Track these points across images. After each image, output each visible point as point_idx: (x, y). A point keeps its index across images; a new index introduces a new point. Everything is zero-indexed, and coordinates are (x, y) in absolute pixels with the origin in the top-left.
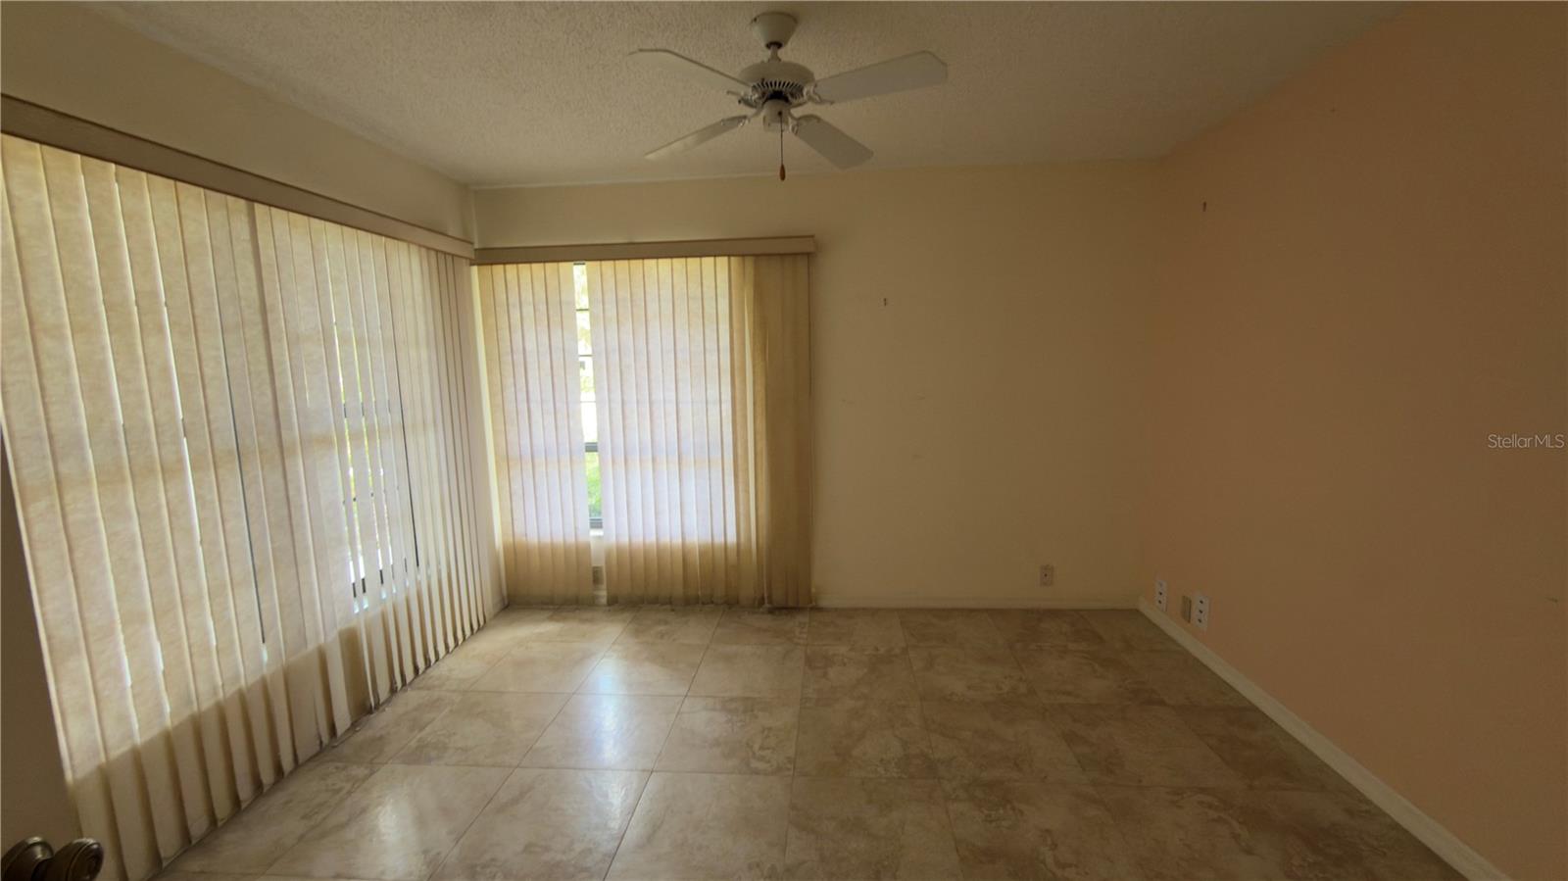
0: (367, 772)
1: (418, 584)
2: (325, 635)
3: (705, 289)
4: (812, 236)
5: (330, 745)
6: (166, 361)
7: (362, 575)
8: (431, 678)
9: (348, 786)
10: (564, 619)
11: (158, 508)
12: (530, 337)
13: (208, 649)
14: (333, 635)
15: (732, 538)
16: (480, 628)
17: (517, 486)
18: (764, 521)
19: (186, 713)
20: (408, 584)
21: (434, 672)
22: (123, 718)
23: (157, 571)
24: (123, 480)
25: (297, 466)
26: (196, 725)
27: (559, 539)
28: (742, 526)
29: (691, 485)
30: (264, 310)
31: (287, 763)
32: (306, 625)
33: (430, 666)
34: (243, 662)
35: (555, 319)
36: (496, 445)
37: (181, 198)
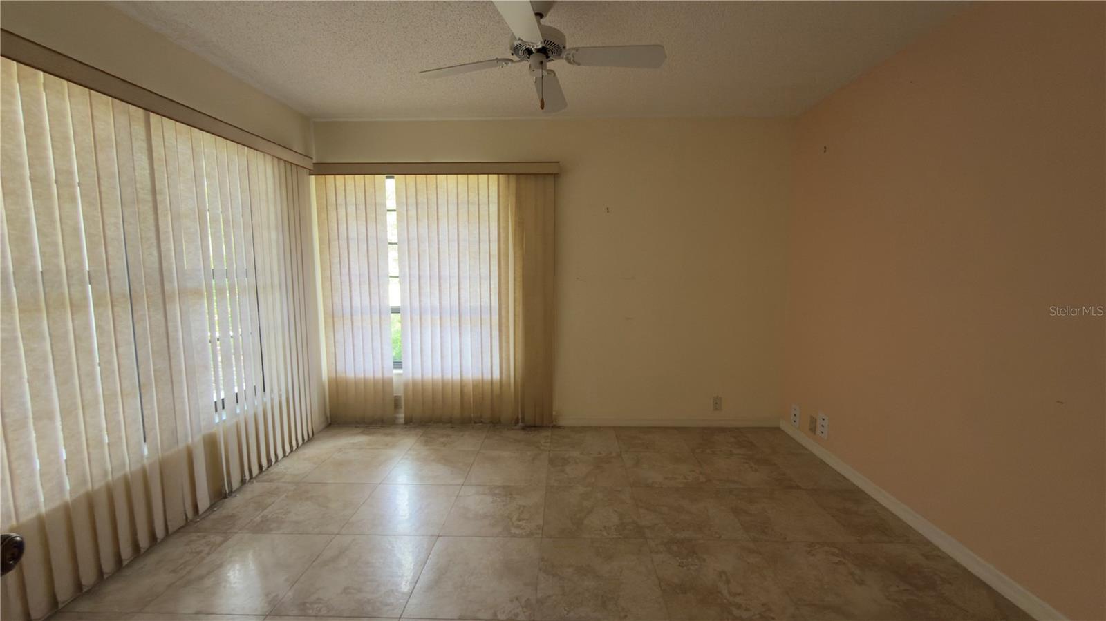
0: (222, 539)
1: (264, 404)
2: (192, 438)
3: (481, 197)
4: (558, 162)
5: (193, 520)
6: (78, 223)
7: (222, 396)
8: (272, 473)
9: (206, 549)
10: (373, 434)
11: (66, 333)
12: (353, 227)
13: (101, 442)
14: (198, 438)
15: (496, 376)
16: (309, 440)
17: (339, 337)
18: (519, 364)
19: (82, 491)
20: (256, 403)
21: (274, 469)
22: (32, 493)
23: (64, 381)
24: (39, 310)
25: (175, 309)
26: (90, 501)
27: (370, 375)
28: (504, 366)
29: (467, 339)
30: (154, 192)
31: (160, 533)
32: (178, 428)
33: (271, 465)
34: (129, 455)
35: (371, 215)
36: (325, 305)
37: (94, 103)
